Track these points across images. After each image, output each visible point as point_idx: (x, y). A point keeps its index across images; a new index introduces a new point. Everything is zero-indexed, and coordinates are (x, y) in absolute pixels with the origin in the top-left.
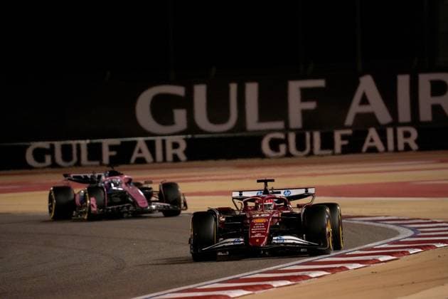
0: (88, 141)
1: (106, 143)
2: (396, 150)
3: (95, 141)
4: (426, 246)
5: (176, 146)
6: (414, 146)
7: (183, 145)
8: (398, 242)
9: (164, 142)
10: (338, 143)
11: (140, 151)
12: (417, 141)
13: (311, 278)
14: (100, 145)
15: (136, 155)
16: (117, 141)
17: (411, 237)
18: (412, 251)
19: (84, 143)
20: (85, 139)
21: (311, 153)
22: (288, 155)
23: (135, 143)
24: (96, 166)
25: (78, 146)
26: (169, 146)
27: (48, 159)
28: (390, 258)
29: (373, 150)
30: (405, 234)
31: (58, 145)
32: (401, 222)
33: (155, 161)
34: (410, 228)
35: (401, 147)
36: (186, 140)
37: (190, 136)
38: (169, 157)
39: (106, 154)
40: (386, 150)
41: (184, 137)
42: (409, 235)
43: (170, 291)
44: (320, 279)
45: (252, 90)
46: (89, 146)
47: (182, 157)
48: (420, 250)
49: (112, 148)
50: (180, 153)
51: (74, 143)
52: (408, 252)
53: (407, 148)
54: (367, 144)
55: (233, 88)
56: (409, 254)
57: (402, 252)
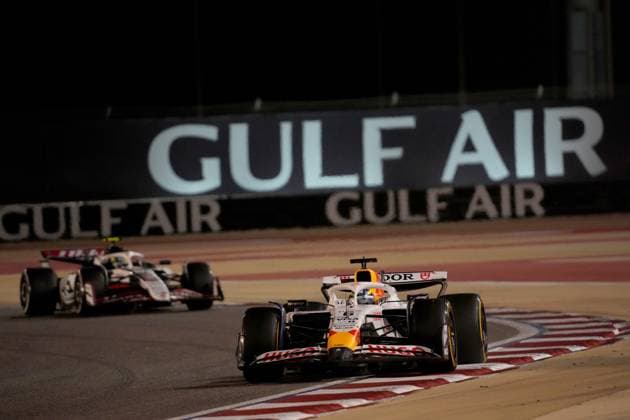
0: (81, 203)
1: (107, 206)
2: (514, 215)
3: (91, 203)
4: (555, 349)
5: (205, 210)
6: (539, 210)
7: (216, 209)
8: (517, 344)
9: (188, 205)
10: (434, 206)
11: (155, 218)
12: (543, 203)
13: (396, 395)
14: (98, 209)
15: (148, 223)
16: (121, 204)
17: (535, 337)
18: (536, 357)
19: (75, 206)
20: (76, 199)
21: (396, 220)
22: (364, 222)
23: (147, 206)
24: (94, 238)
25: (67, 211)
26: (195, 211)
27: (24, 229)
28: (506, 366)
29: (481, 216)
30: (527, 333)
31: (38, 209)
32: (521, 316)
33: (176, 231)
34: (532, 325)
35: (520, 211)
36: (220, 202)
37: (224, 196)
38: (196, 226)
39: (107, 222)
40: (500, 215)
41: (217, 197)
42: (532, 334)
43: (199, 413)
44: (409, 396)
45: (312, 131)
46: (82, 210)
47: (215, 226)
48: (548, 356)
49: (114, 213)
50: (211, 219)
51: (61, 206)
52: (530, 358)
53: (529, 213)
54: (473, 208)
55: (286, 129)
56: (533, 361)
57: (523, 358)
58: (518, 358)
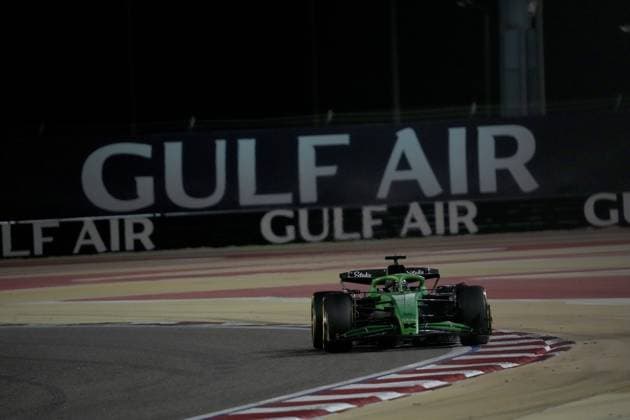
0: (13, 222)
1: (38, 225)
2: (447, 233)
3: (22, 222)
4: (488, 366)
5: (138, 228)
6: (472, 227)
7: (149, 228)
8: (450, 361)
9: (122, 223)
10: (368, 224)
11: (87, 236)
12: (476, 221)
13: (329, 413)
14: (30, 228)
15: (81, 241)
16: (53, 223)
17: (468, 354)
18: (469, 374)
19: (6, 225)
20: (8, 219)
21: (330, 238)
22: (299, 239)
23: (81, 224)
24: (25, 257)
26: (129, 228)
28: (439, 383)
29: (415, 233)
33: (109, 249)
35: (454, 228)
36: (153, 220)
37: (158, 215)
38: (130, 245)
39: (39, 242)
40: (434, 233)
41: (151, 215)
44: (342, 414)
45: (247, 148)
46: (14, 229)
47: (148, 244)
48: (481, 372)
49: (46, 232)
50: (144, 237)
52: (463, 375)
53: (463, 230)
54: (407, 225)
55: (221, 146)
56: (465, 378)
57: (456, 376)
58: (451, 375)
